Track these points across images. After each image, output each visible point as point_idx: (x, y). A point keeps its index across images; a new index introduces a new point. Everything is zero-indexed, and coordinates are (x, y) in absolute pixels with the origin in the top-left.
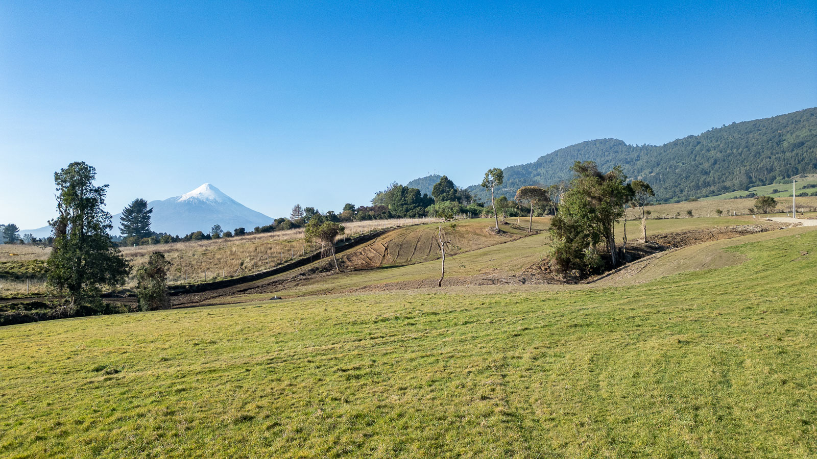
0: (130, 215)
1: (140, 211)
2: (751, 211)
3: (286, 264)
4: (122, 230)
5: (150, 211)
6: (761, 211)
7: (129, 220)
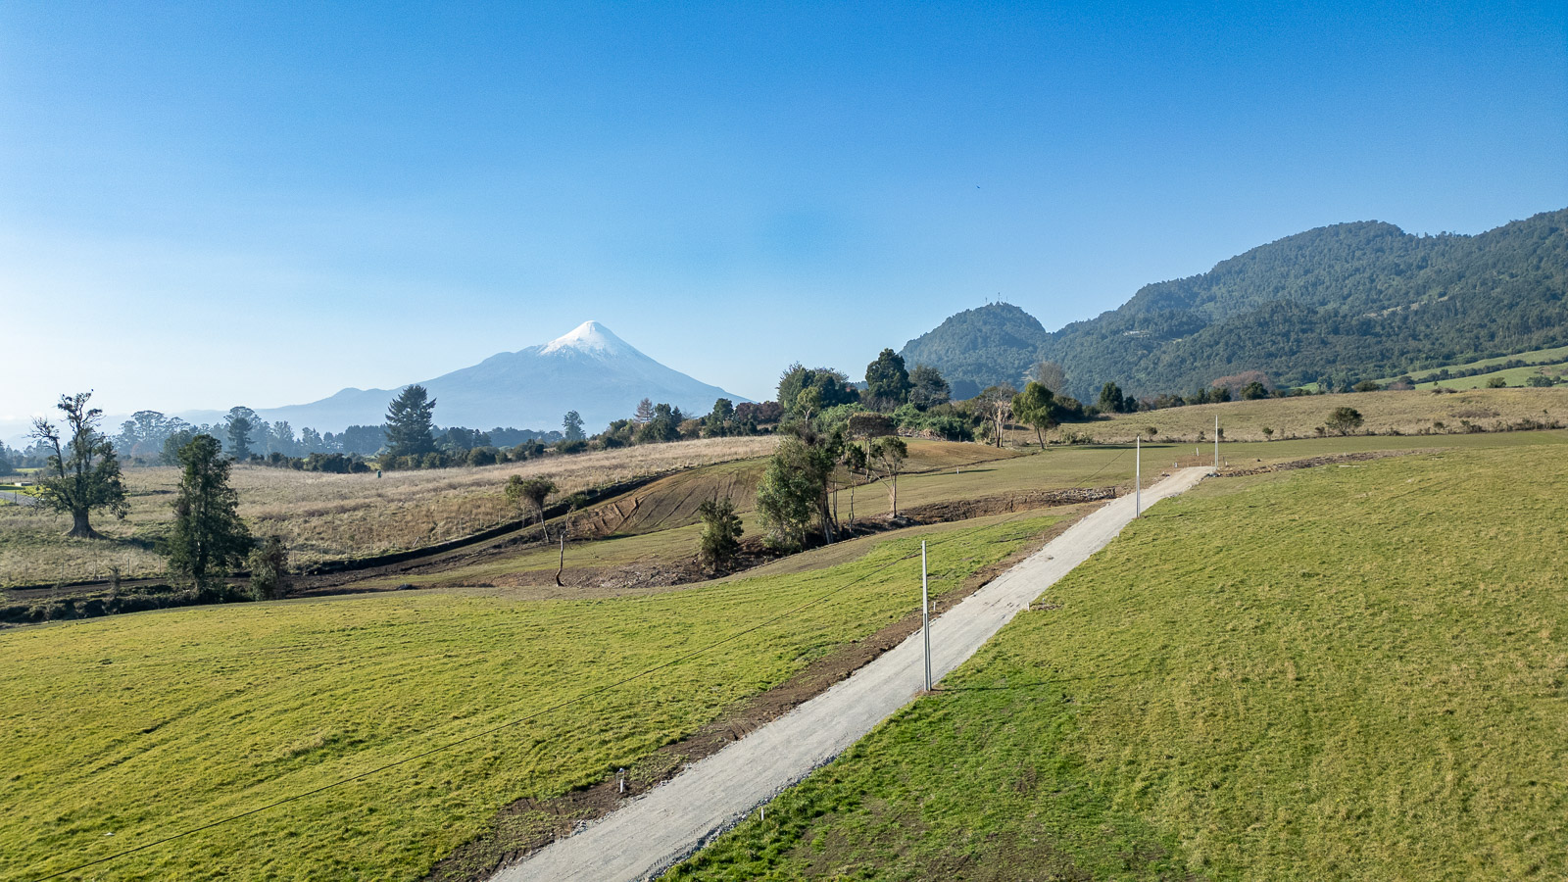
0: (401, 411)
1: (415, 406)
2: (1321, 430)
4: (388, 435)
5: (432, 405)
6: (1336, 432)
7: (399, 420)
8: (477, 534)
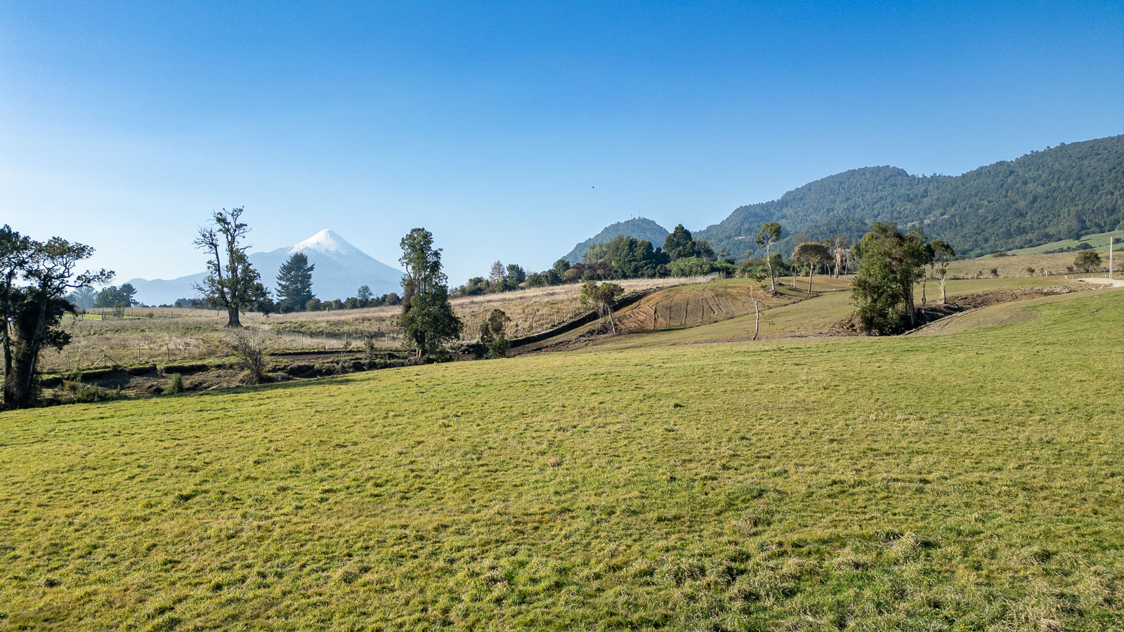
0: (289, 273)
1: (299, 269)
2: (1070, 269)
3: (561, 326)
6: (1082, 269)
7: (287, 280)
8: (555, 328)
